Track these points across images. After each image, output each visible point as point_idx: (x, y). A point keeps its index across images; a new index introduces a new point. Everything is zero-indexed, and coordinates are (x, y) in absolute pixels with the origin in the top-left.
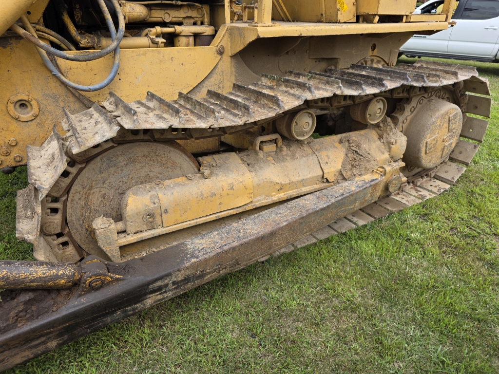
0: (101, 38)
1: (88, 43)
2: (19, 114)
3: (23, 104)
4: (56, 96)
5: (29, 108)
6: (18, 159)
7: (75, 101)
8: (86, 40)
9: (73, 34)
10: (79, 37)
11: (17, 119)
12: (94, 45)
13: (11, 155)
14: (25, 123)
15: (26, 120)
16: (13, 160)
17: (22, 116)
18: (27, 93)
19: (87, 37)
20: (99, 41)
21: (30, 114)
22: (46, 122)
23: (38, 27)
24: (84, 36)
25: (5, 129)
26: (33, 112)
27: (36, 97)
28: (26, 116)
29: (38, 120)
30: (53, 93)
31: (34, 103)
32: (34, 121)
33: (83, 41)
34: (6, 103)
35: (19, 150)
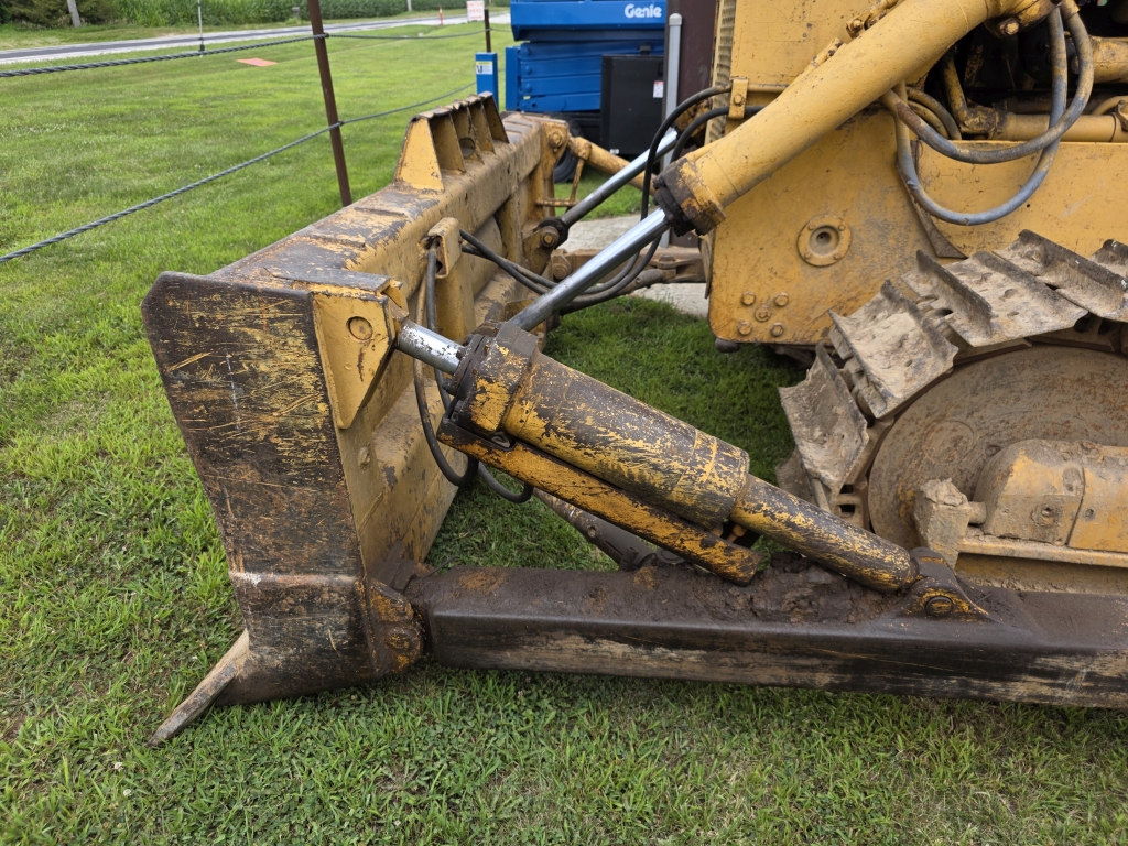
0: (1008, 116)
1: (980, 124)
2: (811, 252)
3: (825, 235)
4: (888, 225)
5: (833, 242)
6: (777, 331)
7: (918, 241)
8: (977, 119)
9: (957, 107)
10: (965, 113)
11: (805, 260)
12: (989, 129)
13: (770, 321)
14: (815, 269)
15: (819, 264)
16: (768, 331)
17: (816, 255)
18: (840, 214)
19: (980, 113)
20: (1001, 123)
21: (830, 254)
22: (850, 274)
23: (913, 92)
24: (974, 110)
25: (779, 274)
26: (836, 251)
27: (852, 224)
28: (822, 257)
29: (837, 267)
30: (886, 220)
31: (845, 235)
32: (830, 268)
33: (970, 122)
34: (800, 227)
35: (785, 315)
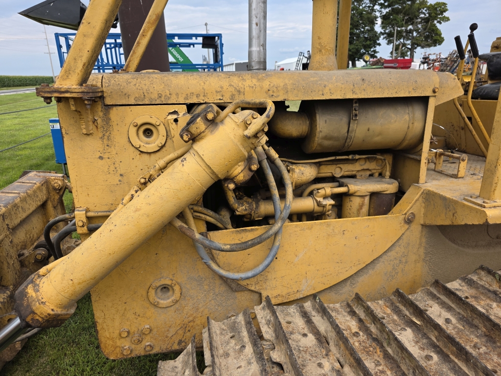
0: (260, 203)
1: (246, 210)
2: (158, 300)
3: (165, 288)
4: (202, 278)
5: (171, 293)
6: (148, 348)
7: (221, 284)
8: (244, 207)
9: (231, 202)
10: (237, 205)
11: (156, 305)
12: (251, 212)
13: (143, 343)
14: (164, 309)
15: (165, 306)
16: (143, 349)
17: (162, 302)
18: (171, 277)
19: (245, 203)
20: (257, 207)
21: (170, 300)
22: (186, 308)
23: (196, 208)
24: (241, 201)
25: (141, 315)
26: (173, 298)
27: (179, 281)
28: (165, 302)
29: (177, 306)
30: (199, 276)
31: (177, 288)
32: (173, 307)
33: (240, 209)
34: (147, 287)
35: (151, 338)
